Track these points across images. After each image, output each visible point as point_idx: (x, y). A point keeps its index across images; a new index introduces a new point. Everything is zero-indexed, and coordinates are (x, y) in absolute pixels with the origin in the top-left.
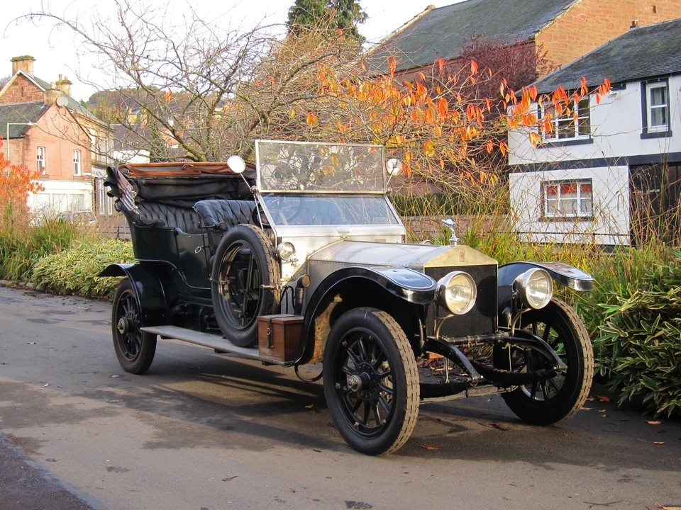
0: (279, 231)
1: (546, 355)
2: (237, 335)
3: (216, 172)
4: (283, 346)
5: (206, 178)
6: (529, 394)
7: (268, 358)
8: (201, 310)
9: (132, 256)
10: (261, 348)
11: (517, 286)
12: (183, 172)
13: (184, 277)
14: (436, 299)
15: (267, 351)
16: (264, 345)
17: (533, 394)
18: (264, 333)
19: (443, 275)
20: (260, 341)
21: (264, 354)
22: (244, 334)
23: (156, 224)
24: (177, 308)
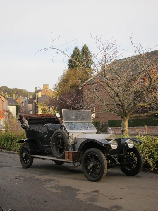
0: (69, 131)
1: (133, 159)
2: (58, 156)
3: (46, 116)
4: (72, 158)
5: (43, 118)
6: (127, 168)
7: (68, 161)
8: (45, 151)
9: (25, 137)
10: (66, 159)
11: (126, 143)
12: (38, 117)
13: (40, 143)
14: (109, 146)
15: (68, 159)
16: (67, 158)
17: (128, 169)
18: (67, 155)
19: (110, 140)
20: (66, 157)
21: (67, 160)
22: (60, 156)
23: (33, 130)
24: (39, 151)
